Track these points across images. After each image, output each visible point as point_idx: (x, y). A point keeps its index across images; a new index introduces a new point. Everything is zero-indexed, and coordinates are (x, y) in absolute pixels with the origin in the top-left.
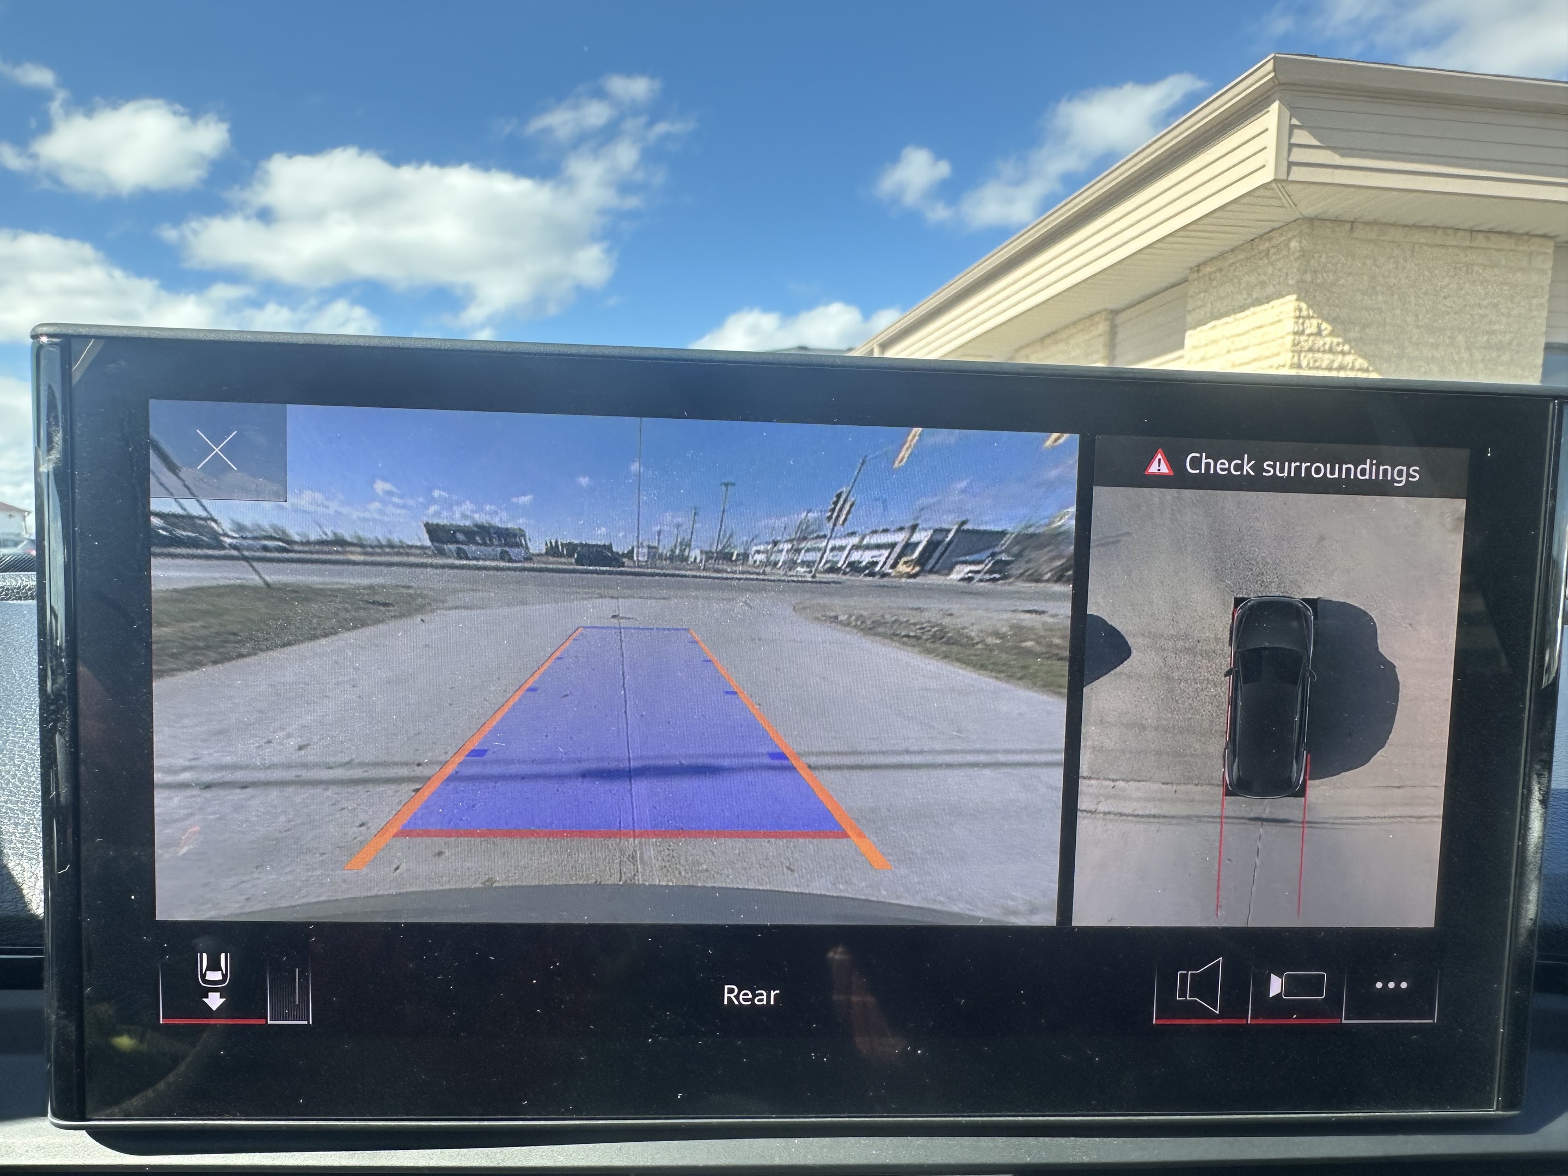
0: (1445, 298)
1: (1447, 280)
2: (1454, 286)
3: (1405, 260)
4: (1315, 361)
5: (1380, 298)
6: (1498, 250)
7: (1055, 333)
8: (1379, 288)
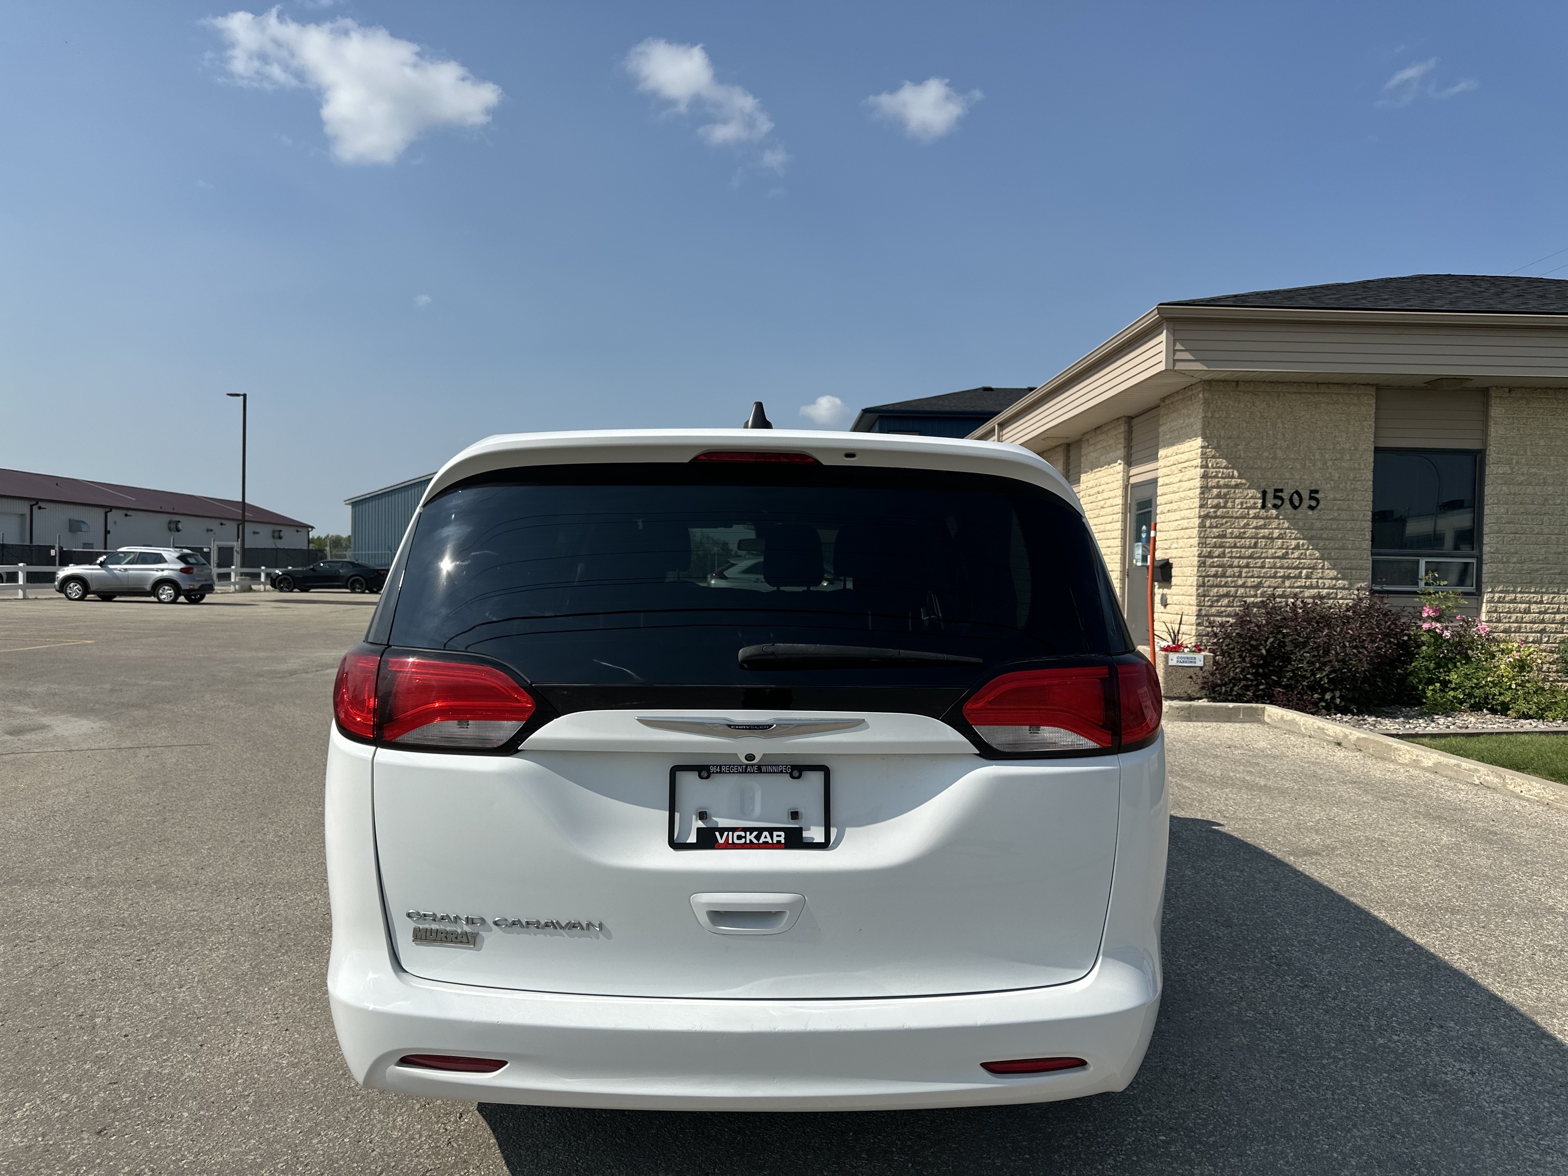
0: (1303, 423)
1: (1303, 413)
2: (1308, 416)
3: (1274, 402)
4: (1217, 464)
5: (1258, 425)
6: (1336, 394)
7: (1101, 426)
8: (1257, 419)
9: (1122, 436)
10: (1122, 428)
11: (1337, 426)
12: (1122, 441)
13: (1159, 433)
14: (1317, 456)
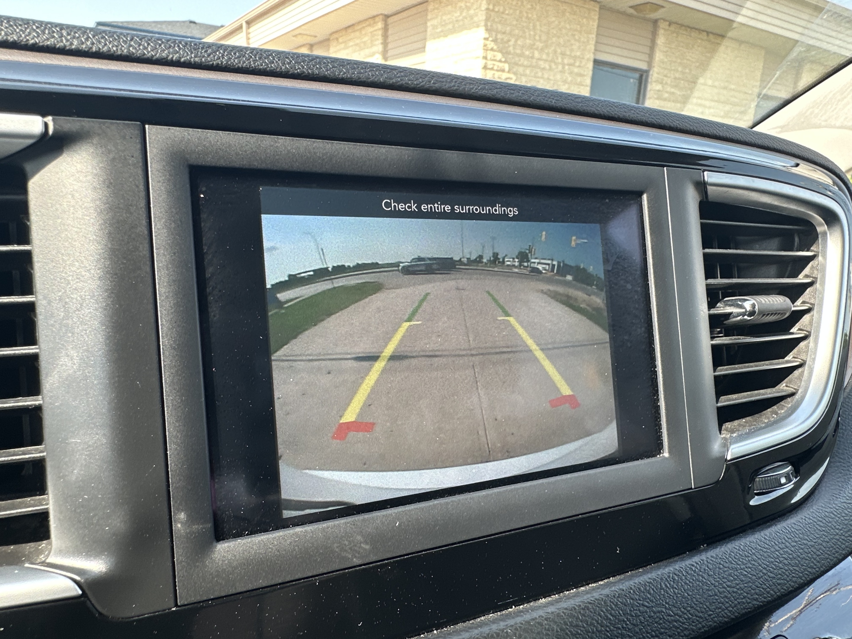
0: (553, 28)
2: (557, 23)
3: (536, 4)
5: (524, 24)
8: (524, 19)
9: (380, 32)
10: (380, 25)
11: (573, 35)
12: (380, 37)
13: (426, 27)
14: (560, 60)
